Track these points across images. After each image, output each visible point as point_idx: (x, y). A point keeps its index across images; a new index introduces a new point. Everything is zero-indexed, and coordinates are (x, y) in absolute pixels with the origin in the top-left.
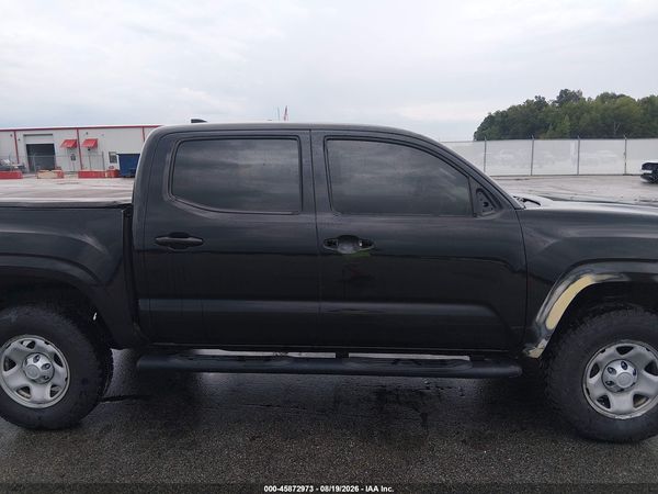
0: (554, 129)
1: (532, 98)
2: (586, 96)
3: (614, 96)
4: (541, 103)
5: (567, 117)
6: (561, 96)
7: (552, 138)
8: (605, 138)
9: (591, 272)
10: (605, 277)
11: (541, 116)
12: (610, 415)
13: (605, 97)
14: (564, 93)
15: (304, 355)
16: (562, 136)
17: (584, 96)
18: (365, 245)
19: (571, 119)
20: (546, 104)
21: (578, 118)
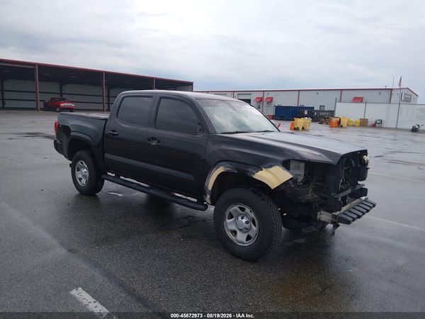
9: (224, 166)
10: (229, 169)
12: (235, 241)
15: (141, 184)
18: (158, 142)
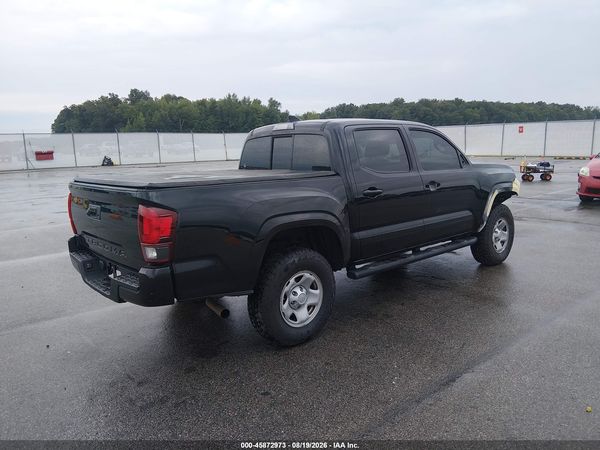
0: (131, 123)
1: (106, 95)
2: (153, 96)
3: (174, 98)
4: (114, 100)
5: (141, 114)
6: (131, 95)
7: (131, 131)
8: (174, 132)
11: (117, 111)
13: (168, 98)
14: (134, 92)
16: (140, 130)
17: (151, 96)
19: (145, 116)
20: (119, 101)
21: (151, 115)
